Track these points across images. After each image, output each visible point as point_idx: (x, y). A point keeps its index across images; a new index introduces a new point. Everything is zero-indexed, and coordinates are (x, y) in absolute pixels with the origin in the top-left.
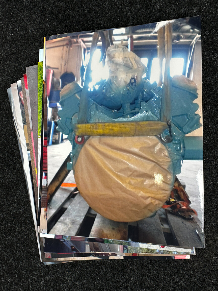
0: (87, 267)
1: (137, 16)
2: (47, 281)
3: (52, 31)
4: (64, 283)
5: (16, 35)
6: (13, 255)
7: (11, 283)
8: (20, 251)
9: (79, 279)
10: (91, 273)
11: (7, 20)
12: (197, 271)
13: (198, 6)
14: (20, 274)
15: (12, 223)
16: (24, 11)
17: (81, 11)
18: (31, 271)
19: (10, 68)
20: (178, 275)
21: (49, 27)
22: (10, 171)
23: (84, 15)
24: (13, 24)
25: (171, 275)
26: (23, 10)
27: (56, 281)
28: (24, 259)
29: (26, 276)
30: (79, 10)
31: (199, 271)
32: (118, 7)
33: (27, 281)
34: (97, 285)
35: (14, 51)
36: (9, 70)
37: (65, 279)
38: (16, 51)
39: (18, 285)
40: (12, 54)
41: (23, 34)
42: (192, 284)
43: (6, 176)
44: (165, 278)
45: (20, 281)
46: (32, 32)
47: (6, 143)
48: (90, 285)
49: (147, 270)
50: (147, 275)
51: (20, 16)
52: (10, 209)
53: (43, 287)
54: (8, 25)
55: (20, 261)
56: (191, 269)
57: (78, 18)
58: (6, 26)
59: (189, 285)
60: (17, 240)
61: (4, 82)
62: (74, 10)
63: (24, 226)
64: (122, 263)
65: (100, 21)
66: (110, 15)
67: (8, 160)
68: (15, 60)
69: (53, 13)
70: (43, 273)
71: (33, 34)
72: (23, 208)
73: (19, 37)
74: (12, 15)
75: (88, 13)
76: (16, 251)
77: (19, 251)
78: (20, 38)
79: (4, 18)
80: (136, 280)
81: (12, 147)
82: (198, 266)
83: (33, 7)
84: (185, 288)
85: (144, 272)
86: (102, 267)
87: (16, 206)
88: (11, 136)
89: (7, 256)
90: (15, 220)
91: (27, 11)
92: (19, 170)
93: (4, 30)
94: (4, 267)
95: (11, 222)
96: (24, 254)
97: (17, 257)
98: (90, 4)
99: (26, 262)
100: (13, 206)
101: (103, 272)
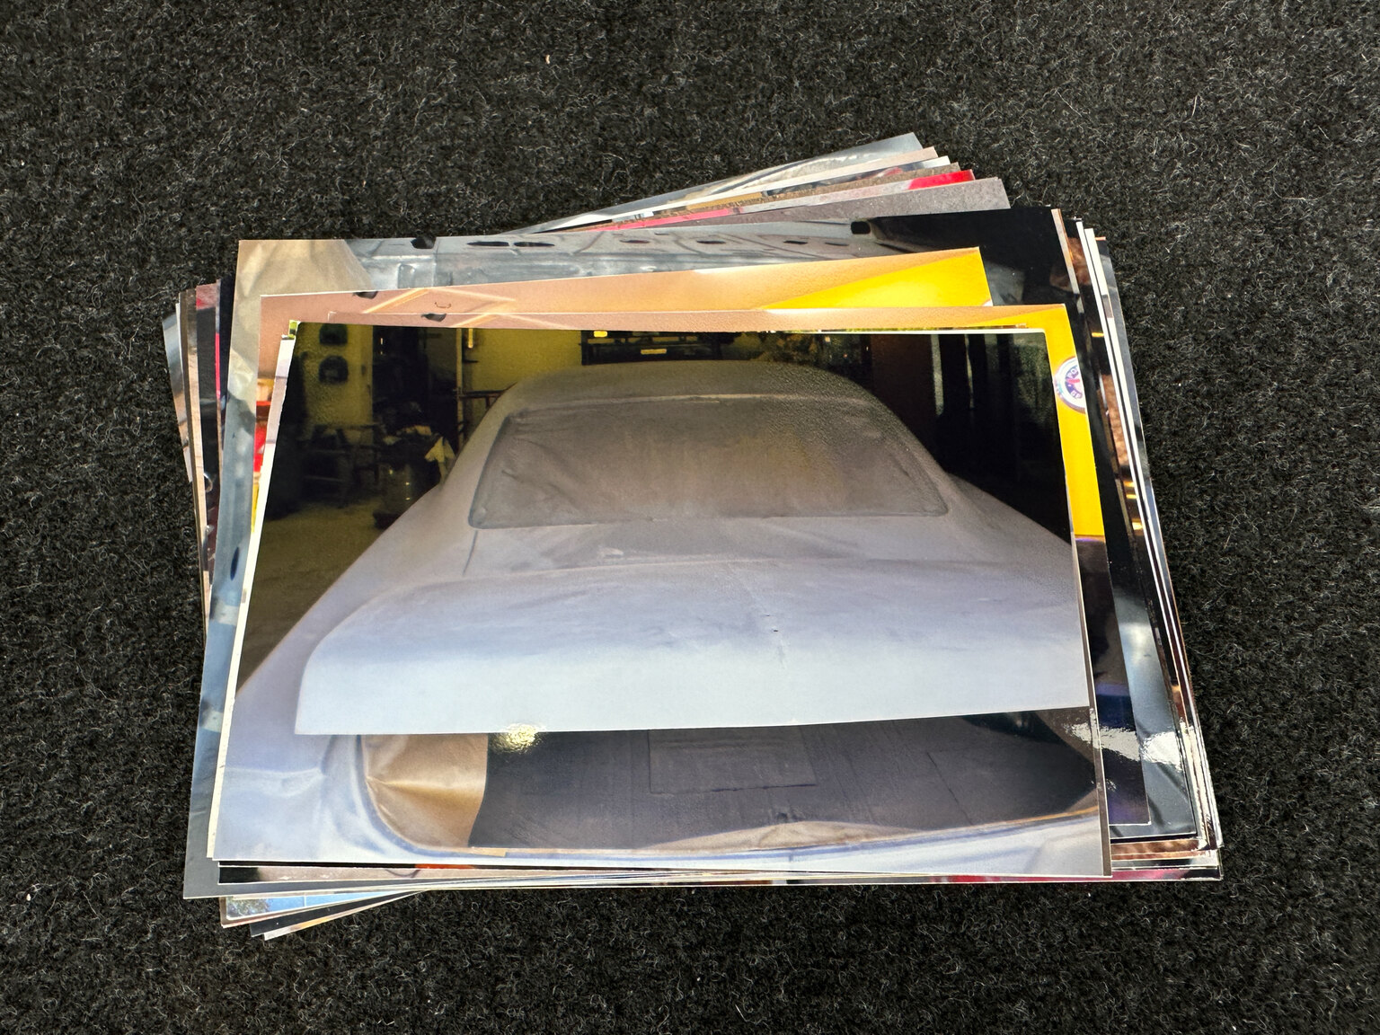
0: (161, 502)
1: (1275, 681)
2: (98, 330)
3: (1185, 317)
4: (89, 407)
5: (1154, 168)
6: (208, 181)
7: (85, 180)
8: (224, 212)
9: (111, 469)
10: (137, 522)
11: (1215, 126)
12: (157, 995)
13: (1337, 951)
14: (128, 217)
15: (345, 177)
16: (1256, 197)
17: (1279, 439)
18: (142, 263)
19: (1012, 146)
20: (139, 911)
21: (1197, 304)
22: (571, 159)
23: (1262, 451)
24: (1199, 153)
25: (134, 879)
26: (1260, 193)
27: (100, 368)
28: (190, 231)
29: (119, 242)
30: (1279, 428)
31: (154, 1005)
32: (1306, 599)
33: (98, 245)
34: (83, 550)
35: (1084, 161)
36: (1002, 143)
37: (109, 408)
38: (1088, 171)
39: (79, 208)
40: (1071, 151)
41: (1159, 197)
42: (97, 975)
43: (547, 144)
44: (119, 849)
45: (95, 218)
46: (1171, 234)
47: (691, 141)
48: (84, 520)
49: (157, 767)
50: (132, 771)
51: (1234, 181)
52: (409, 165)
53: (70, 317)
54: (1193, 132)
55: (184, 214)
56: (166, 966)
57: (1245, 426)
58: (1187, 125)
59: (90, 961)
60: (274, 198)
61: (952, 125)
62: (1279, 406)
63: (337, 227)
64: (183, 656)
65: (1243, 519)
66: (1271, 562)
67: (616, 151)
68: (1047, 164)
69: (1256, 316)
70: (132, 313)
71: (1163, 237)
72: (415, 220)
73: (1145, 181)
74: (1239, 148)
75: (1271, 467)
76: (226, 197)
77: (225, 206)
78: (1142, 184)
79: (1221, 115)
80: (108, 721)
81: (672, 164)
82: (178, 999)
83: (1276, 234)
84: (78, 945)
85: (144, 757)
86: (164, 566)
87: (422, 190)
88: (723, 160)
89: (202, 159)
90: (361, 185)
91: (1260, 208)
92: (576, 196)
93: (1172, 115)
94: (154, 148)
95: (351, 170)
96: (213, 230)
97: (198, 202)
98: (1308, 476)
99: (180, 239)
100: (420, 177)
101: (143, 575)
